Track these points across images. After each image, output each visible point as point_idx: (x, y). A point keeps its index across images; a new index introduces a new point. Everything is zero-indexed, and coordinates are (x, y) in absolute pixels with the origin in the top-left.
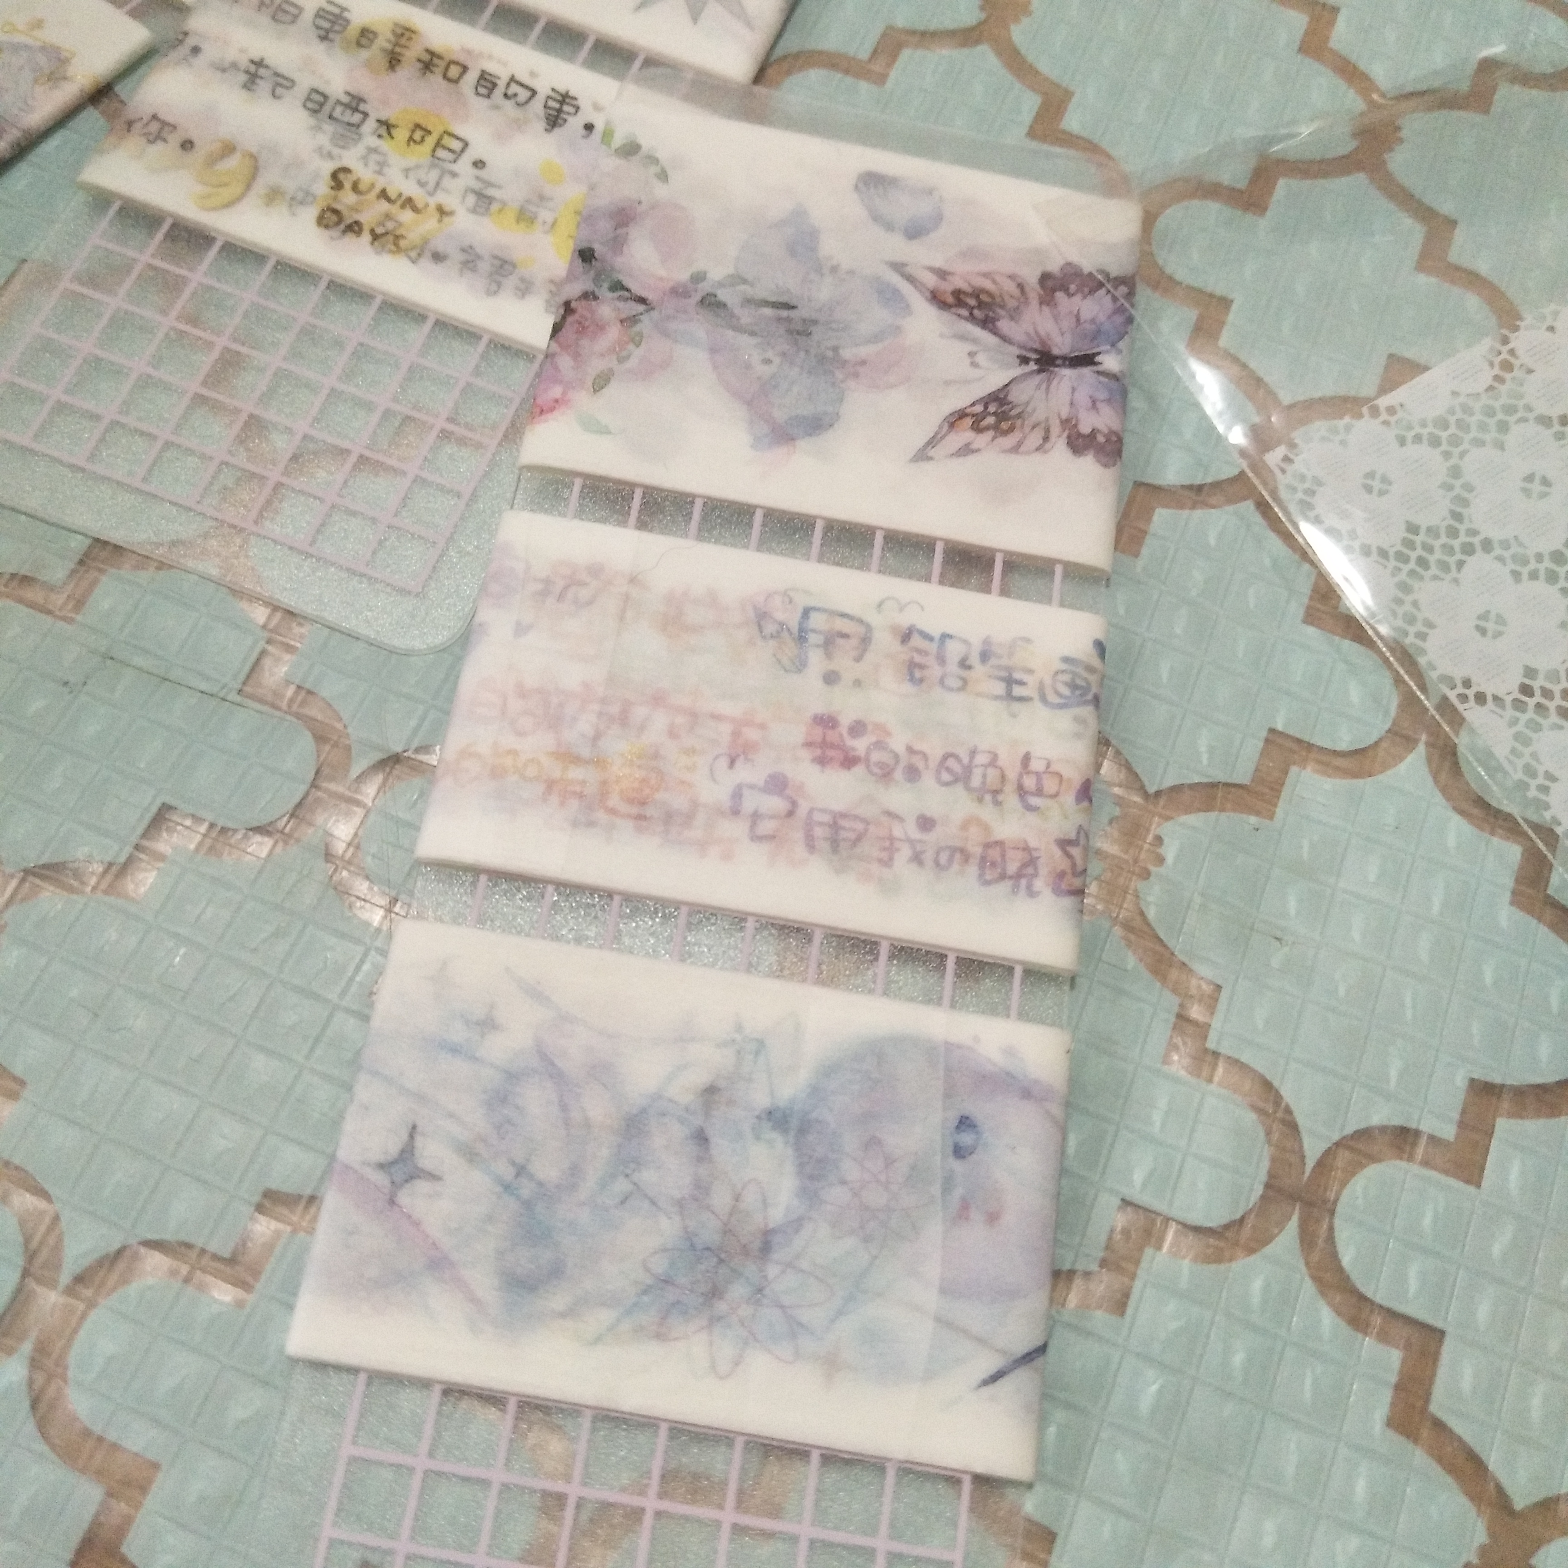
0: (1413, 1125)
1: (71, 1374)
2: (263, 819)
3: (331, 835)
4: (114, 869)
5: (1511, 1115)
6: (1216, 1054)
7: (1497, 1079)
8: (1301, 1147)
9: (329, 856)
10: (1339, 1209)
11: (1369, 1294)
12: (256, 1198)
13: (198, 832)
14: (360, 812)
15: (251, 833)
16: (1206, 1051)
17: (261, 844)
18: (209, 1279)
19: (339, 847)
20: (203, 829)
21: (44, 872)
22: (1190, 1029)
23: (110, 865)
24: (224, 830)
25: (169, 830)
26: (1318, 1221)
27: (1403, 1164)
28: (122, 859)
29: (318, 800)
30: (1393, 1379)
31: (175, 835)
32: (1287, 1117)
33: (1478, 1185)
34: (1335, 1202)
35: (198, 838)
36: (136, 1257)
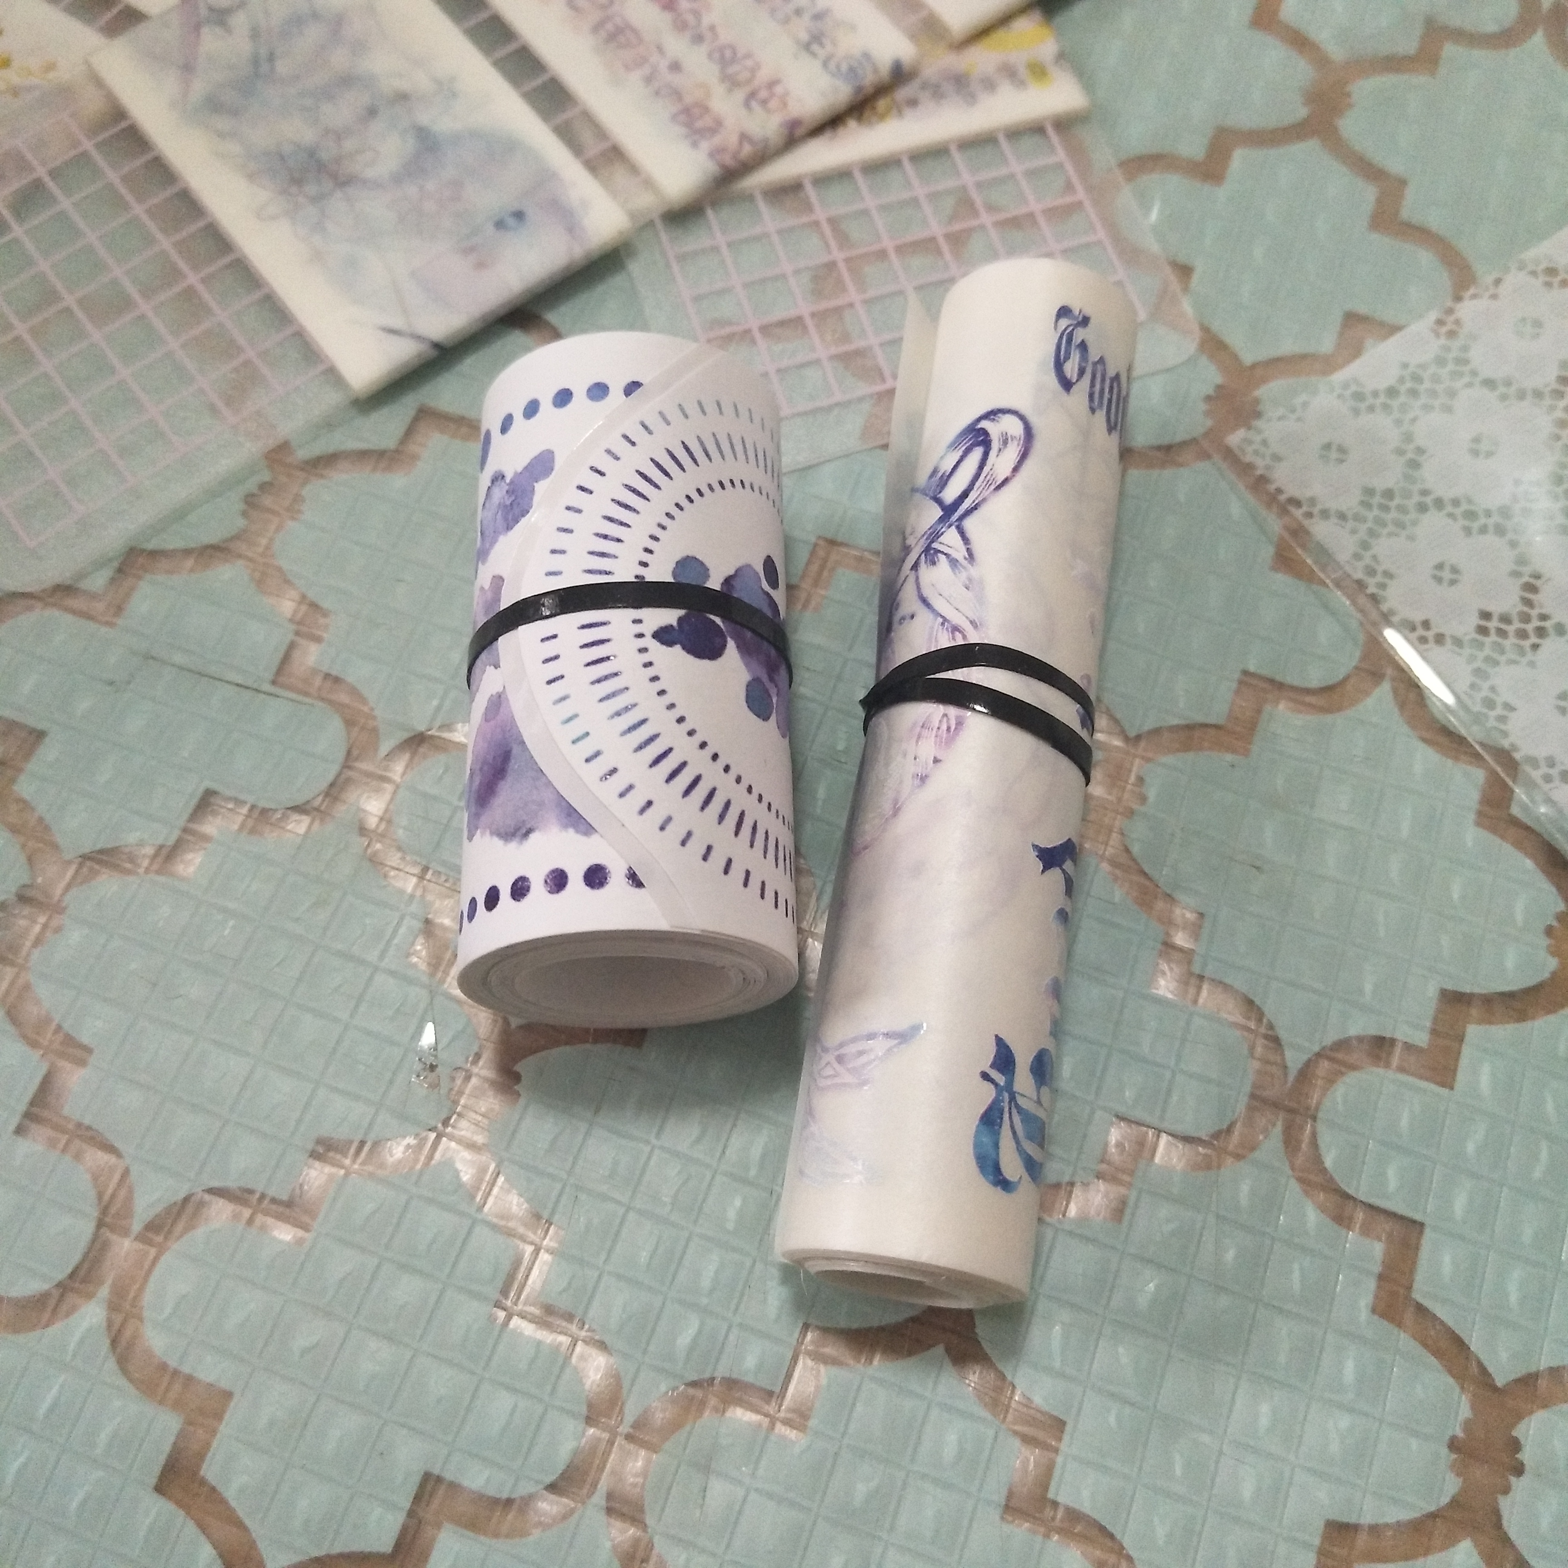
0: (1388, 1035)
1: (146, 1314)
2: (299, 800)
3: (364, 811)
4: (164, 852)
5: (1480, 1021)
6: (1201, 978)
7: (1467, 989)
8: (1283, 1059)
9: (363, 830)
10: (1320, 1115)
11: (1351, 1191)
12: (310, 1146)
13: (241, 814)
14: (389, 788)
15: (289, 812)
16: (1191, 974)
17: (298, 822)
18: (270, 1221)
19: (372, 822)
20: (245, 810)
21: (100, 856)
22: (1176, 955)
23: (161, 847)
24: (264, 812)
25: (214, 813)
26: (1302, 1128)
27: (1381, 1071)
28: (171, 842)
29: (348, 780)
30: (1377, 1268)
31: (220, 817)
32: (1270, 1033)
33: (1452, 1088)
34: (1317, 1109)
35: (240, 819)
36: (201, 1204)
